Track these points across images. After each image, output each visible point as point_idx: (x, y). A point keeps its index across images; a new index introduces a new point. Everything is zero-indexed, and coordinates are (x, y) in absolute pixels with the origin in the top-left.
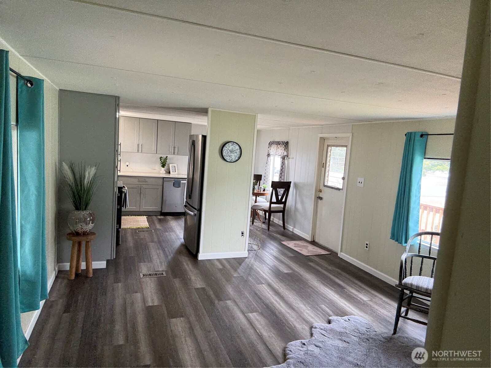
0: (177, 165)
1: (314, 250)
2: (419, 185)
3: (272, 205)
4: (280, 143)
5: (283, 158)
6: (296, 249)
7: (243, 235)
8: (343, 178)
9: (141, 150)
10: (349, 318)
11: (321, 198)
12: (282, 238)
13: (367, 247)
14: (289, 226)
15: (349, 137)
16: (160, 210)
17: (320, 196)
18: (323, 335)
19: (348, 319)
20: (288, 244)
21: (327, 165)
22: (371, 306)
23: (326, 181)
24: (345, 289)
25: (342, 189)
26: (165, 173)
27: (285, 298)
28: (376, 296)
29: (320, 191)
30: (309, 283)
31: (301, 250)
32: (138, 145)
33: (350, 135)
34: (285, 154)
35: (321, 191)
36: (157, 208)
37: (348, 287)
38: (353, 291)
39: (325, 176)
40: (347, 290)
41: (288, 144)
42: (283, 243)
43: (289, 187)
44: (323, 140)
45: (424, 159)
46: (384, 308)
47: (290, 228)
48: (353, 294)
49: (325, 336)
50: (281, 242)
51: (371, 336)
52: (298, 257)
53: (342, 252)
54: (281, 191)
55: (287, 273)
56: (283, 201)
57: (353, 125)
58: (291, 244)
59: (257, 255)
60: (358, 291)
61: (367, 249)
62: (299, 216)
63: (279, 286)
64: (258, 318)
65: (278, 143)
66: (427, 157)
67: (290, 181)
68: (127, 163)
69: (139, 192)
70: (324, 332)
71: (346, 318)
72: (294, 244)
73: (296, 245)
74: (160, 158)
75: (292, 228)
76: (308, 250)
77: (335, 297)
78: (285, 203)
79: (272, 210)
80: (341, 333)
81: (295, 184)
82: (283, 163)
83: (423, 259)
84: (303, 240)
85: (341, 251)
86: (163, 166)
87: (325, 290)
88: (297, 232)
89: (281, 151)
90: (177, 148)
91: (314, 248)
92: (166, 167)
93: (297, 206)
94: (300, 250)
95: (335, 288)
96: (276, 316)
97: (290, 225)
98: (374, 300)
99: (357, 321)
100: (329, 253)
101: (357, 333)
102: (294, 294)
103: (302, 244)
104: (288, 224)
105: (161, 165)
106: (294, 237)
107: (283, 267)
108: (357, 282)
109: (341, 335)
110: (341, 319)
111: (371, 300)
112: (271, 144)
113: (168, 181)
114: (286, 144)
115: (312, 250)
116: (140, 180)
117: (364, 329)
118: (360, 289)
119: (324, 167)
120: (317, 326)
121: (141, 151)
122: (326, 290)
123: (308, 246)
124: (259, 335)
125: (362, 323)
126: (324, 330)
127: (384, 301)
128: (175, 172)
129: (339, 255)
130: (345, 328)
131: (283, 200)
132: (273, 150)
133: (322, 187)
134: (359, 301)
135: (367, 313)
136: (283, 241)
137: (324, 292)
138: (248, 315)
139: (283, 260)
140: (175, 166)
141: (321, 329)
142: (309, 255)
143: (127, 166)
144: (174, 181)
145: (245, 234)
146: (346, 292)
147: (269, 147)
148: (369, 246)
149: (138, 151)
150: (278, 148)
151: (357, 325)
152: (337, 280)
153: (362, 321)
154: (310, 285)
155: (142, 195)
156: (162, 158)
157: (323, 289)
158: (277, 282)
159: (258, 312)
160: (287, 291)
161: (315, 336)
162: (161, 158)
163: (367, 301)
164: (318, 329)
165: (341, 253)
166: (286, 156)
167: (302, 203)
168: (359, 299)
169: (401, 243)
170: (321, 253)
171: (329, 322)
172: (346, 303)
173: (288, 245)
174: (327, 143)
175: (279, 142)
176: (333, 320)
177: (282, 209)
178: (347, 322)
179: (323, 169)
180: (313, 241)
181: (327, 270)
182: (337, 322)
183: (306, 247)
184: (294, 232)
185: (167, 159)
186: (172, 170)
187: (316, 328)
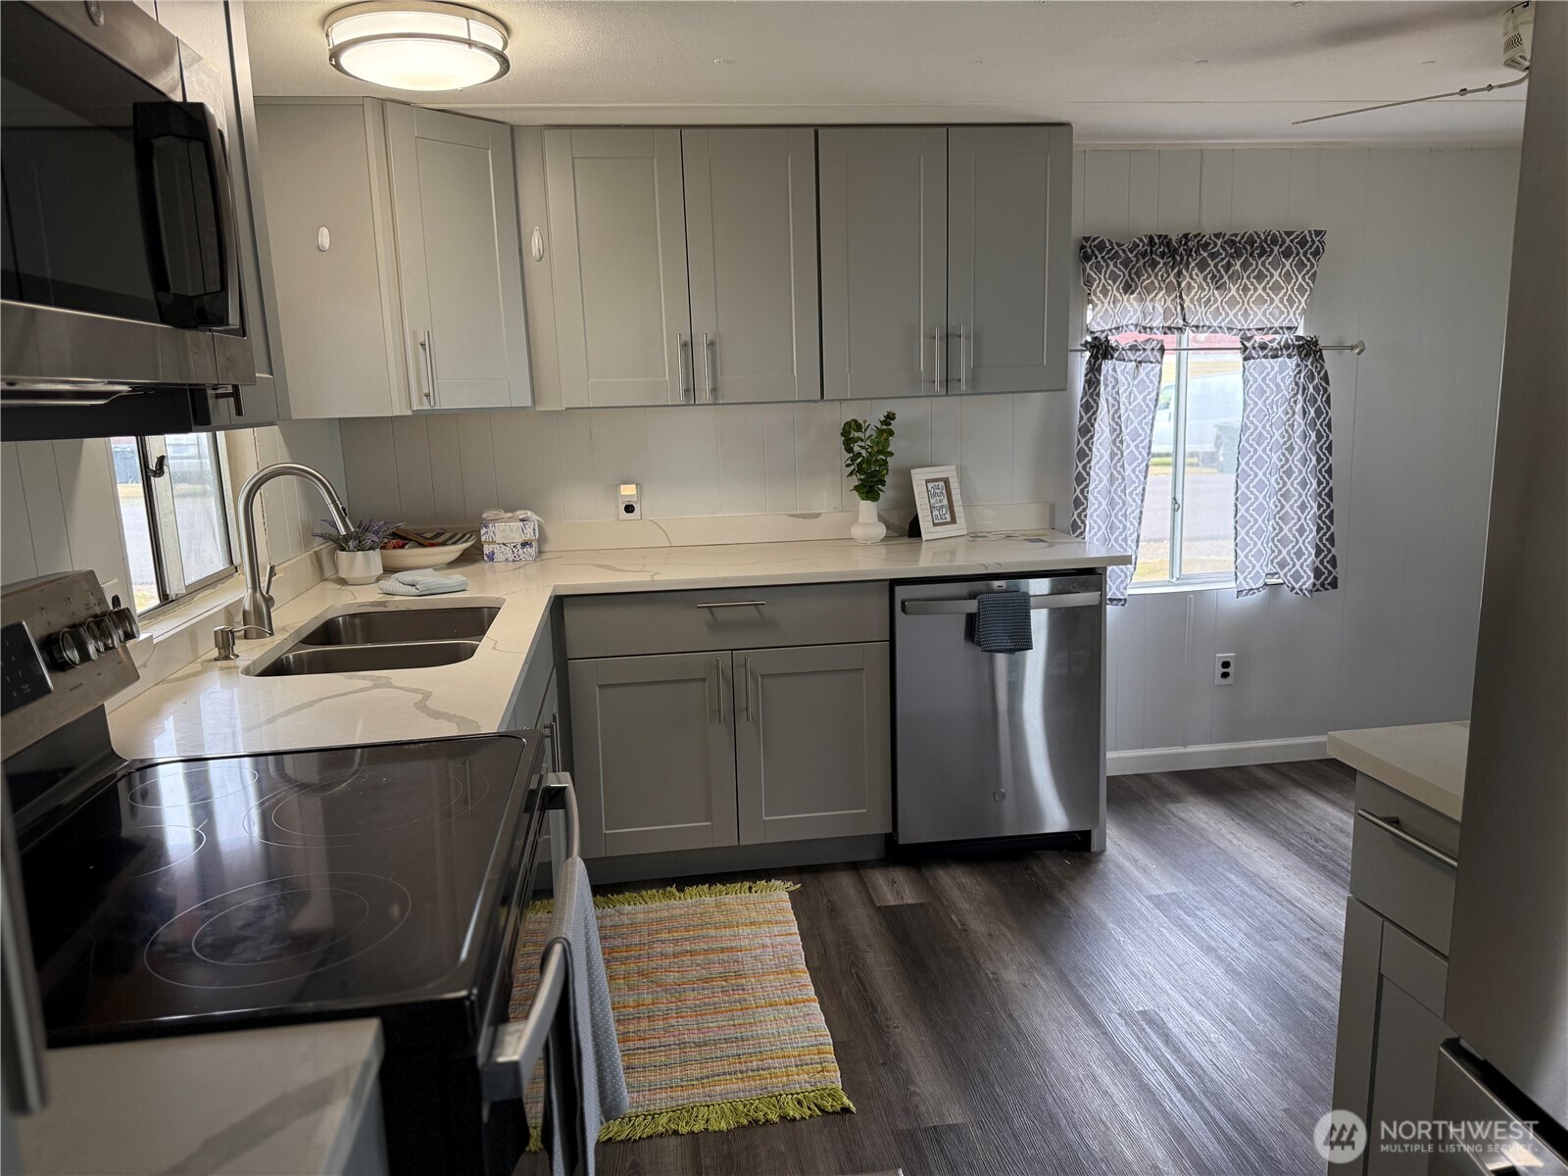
0: (962, 472)
9: (708, 386)
16: (880, 826)
26: (887, 538)
32: (684, 345)
36: (865, 818)
68: (628, 491)
69: (725, 706)
74: (845, 433)
86: (869, 489)
90: (968, 338)
92: (887, 493)
105: (855, 481)
113: (925, 606)
116: (720, 614)
121: (714, 390)
128: (953, 520)
140: (946, 481)
143: (629, 509)
144: (972, 606)
149: (690, 390)
155: (744, 726)
156: (859, 427)
162: (850, 432)
185: (891, 433)
186: (932, 508)
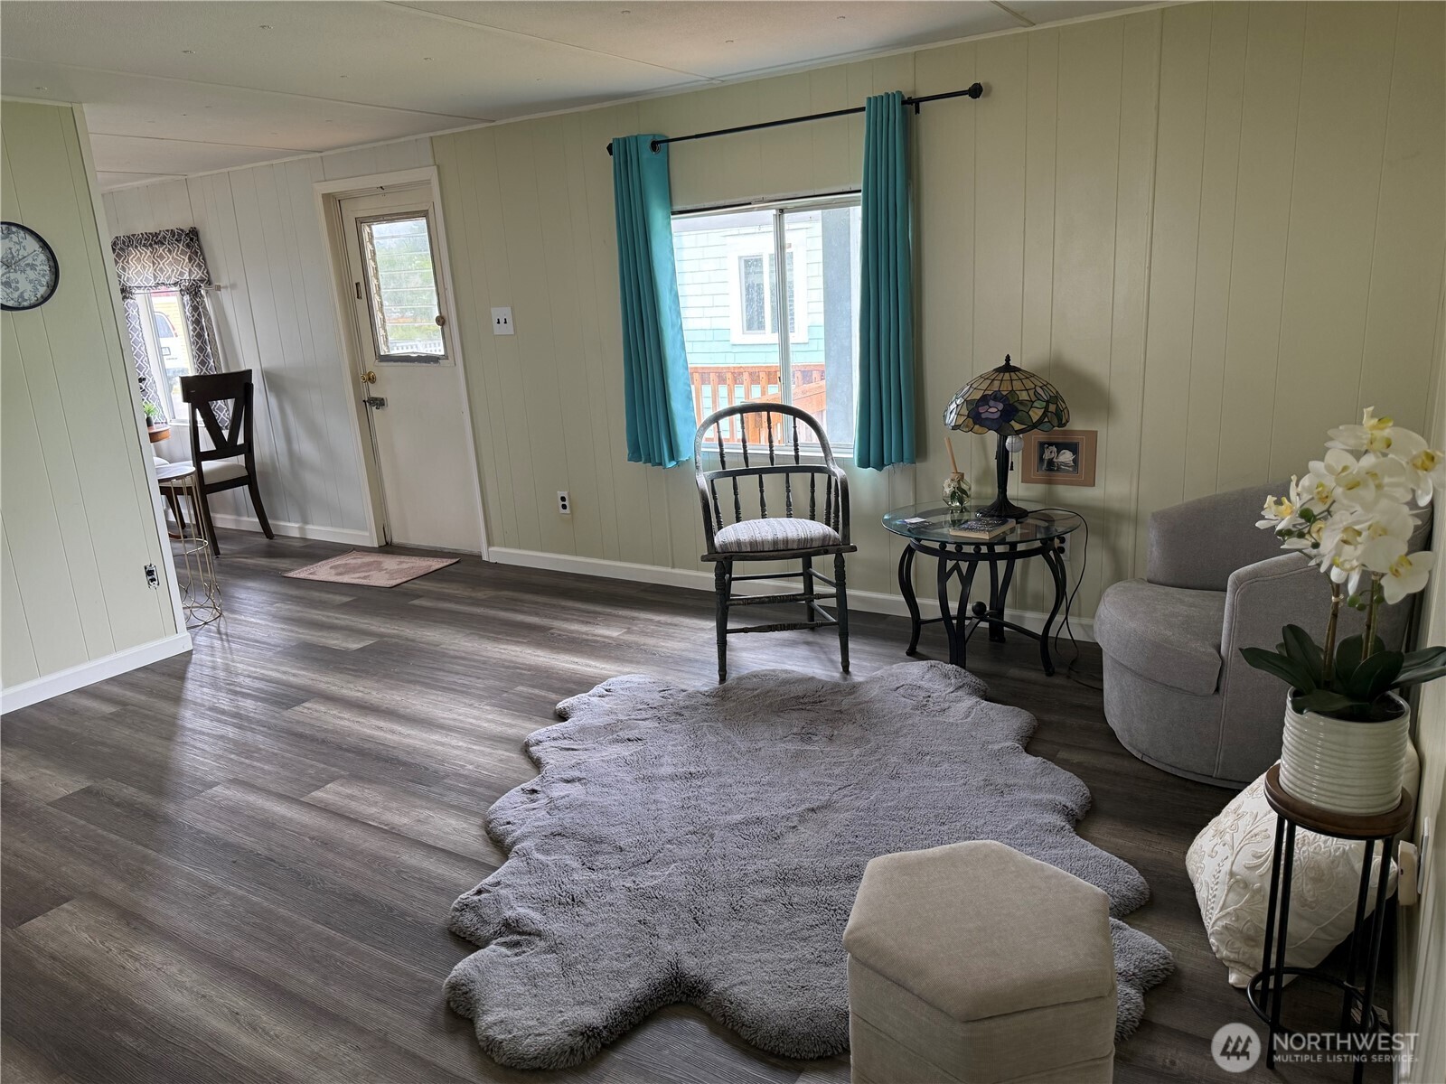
1: (405, 566)
2: (673, 293)
3: (207, 465)
4: (165, 238)
5: (193, 291)
6: (346, 579)
7: (153, 580)
8: (441, 321)
10: (608, 688)
11: (379, 403)
12: (280, 564)
13: (564, 507)
14: (282, 523)
15: (428, 182)
17: (374, 394)
18: (568, 749)
19: (606, 690)
20: (311, 574)
21: (373, 289)
22: (636, 643)
23: (381, 340)
24: (552, 628)
25: (446, 357)
27: (402, 711)
28: (633, 619)
29: (369, 379)
30: (446, 649)
31: (365, 578)
33: (431, 173)
34: (197, 274)
35: (372, 379)
37: (557, 624)
38: (575, 627)
39: (372, 325)
40: (559, 630)
41: (197, 236)
42: (295, 576)
43: (248, 389)
44: (334, 203)
45: (672, 217)
46: (669, 637)
47: (290, 527)
48: (577, 632)
49: (573, 749)
50: (286, 575)
51: (682, 703)
52: (366, 599)
53: (493, 546)
54: (224, 410)
55: (362, 650)
56: (238, 444)
57: (431, 138)
58: (323, 571)
59: (227, 634)
60: (587, 622)
61: (568, 511)
62: (310, 480)
63: (361, 689)
64: (349, 791)
65: (154, 240)
66: (677, 208)
67: (243, 369)
70: (566, 743)
71: (598, 689)
72: (331, 568)
73: (341, 570)
75: (297, 525)
76: (388, 573)
77: (538, 656)
78: (248, 449)
79: (207, 481)
80: (609, 728)
81: (269, 377)
82: (195, 309)
83: (734, 479)
84: (354, 549)
85: (490, 544)
87: (503, 651)
88: (319, 532)
89: (177, 267)
91: (401, 563)
93: (296, 446)
94: (358, 578)
95: (524, 637)
96: (405, 764)
97: (285, 521)
98: (635, 628)
99: (628, 685)
100: (454, 561)
101: (645, 709)
102: (420, 692)
103: (359, 561)
104: (276, 518)
106: (317, 552)
107: (337, 639)
108: (570, 604)
109: (611, 731)
110: (589, 696)
111: (629, 632)
112: (122, 246)
114: (191, 240)
115: (400, 567)
117: (657, 696)
118: (591, 618)
119: (364, 295)
120: (540, 738)
122: (504, 649)
123: (380, 563)
124: (385, 831)
125: (644, 686)
126: (565, 738)
127: (659, 622)
129: (485, 558)
130: (612, 712)
131: (240, 441)
132: (139, 270)
133: (371, 365)
134: (604, 642)
135: (638, 663)
136: (291, 570)
137: (503, 657)
138: (313, 798)
139: (324, 619)
141: (554, 739)
142: (399, 581)
145: (159, 574)
146: (560, 635)
147: (116, 262)
148: (570, 503)
150: (161, 257)
151: (635, 693)
152: (520, 617)
153: (641, 680)
154: (452, 653)
157: (497, 650)
158: (349, 682)
159: (342, 777)
160: (394, 692)
161: (552, 761)
163: (621, 637)
164: (546, 743)
165: (491, 549)
166: (202, 280)
167: (315, 432)
168: (598, 638)
169: (660, 464)
170: (430, 566)
171: (562, 716)
172: (576, 660)
173: (311, 577)
174: (351, 212)
175: (156, 235)
176: (572, 708)
177: (245, 473)
178: (607, 698)
179: (362, 304)
180: (387, 543)
181: (477, 603)
182: (583, 706)
183: (379, 567)
184: (309, 537)
187: (538, 743)
